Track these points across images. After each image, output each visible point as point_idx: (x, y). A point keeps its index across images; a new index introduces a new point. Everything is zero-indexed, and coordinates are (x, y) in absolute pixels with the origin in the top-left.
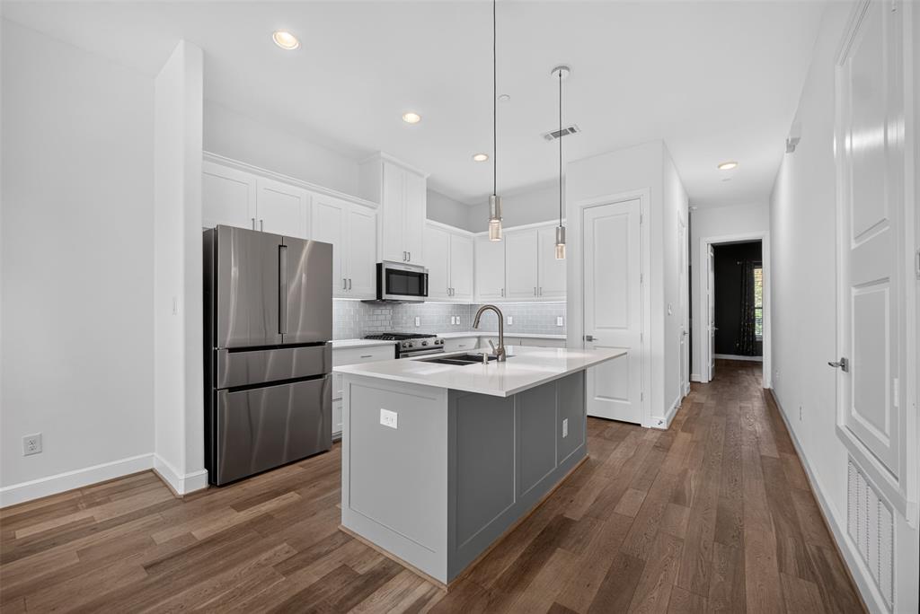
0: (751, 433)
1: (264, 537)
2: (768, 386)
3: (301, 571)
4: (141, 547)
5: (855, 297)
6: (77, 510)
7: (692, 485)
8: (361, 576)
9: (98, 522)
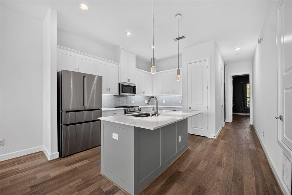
0: (246, 140)
1: (74, 176)
2: (251, 124)
3: (84, 190)
4: (31, 179)
5: (285, 93)
6: (14, 165)
7: (225, 159)
8: (104, 192)
9: (20, 170)
